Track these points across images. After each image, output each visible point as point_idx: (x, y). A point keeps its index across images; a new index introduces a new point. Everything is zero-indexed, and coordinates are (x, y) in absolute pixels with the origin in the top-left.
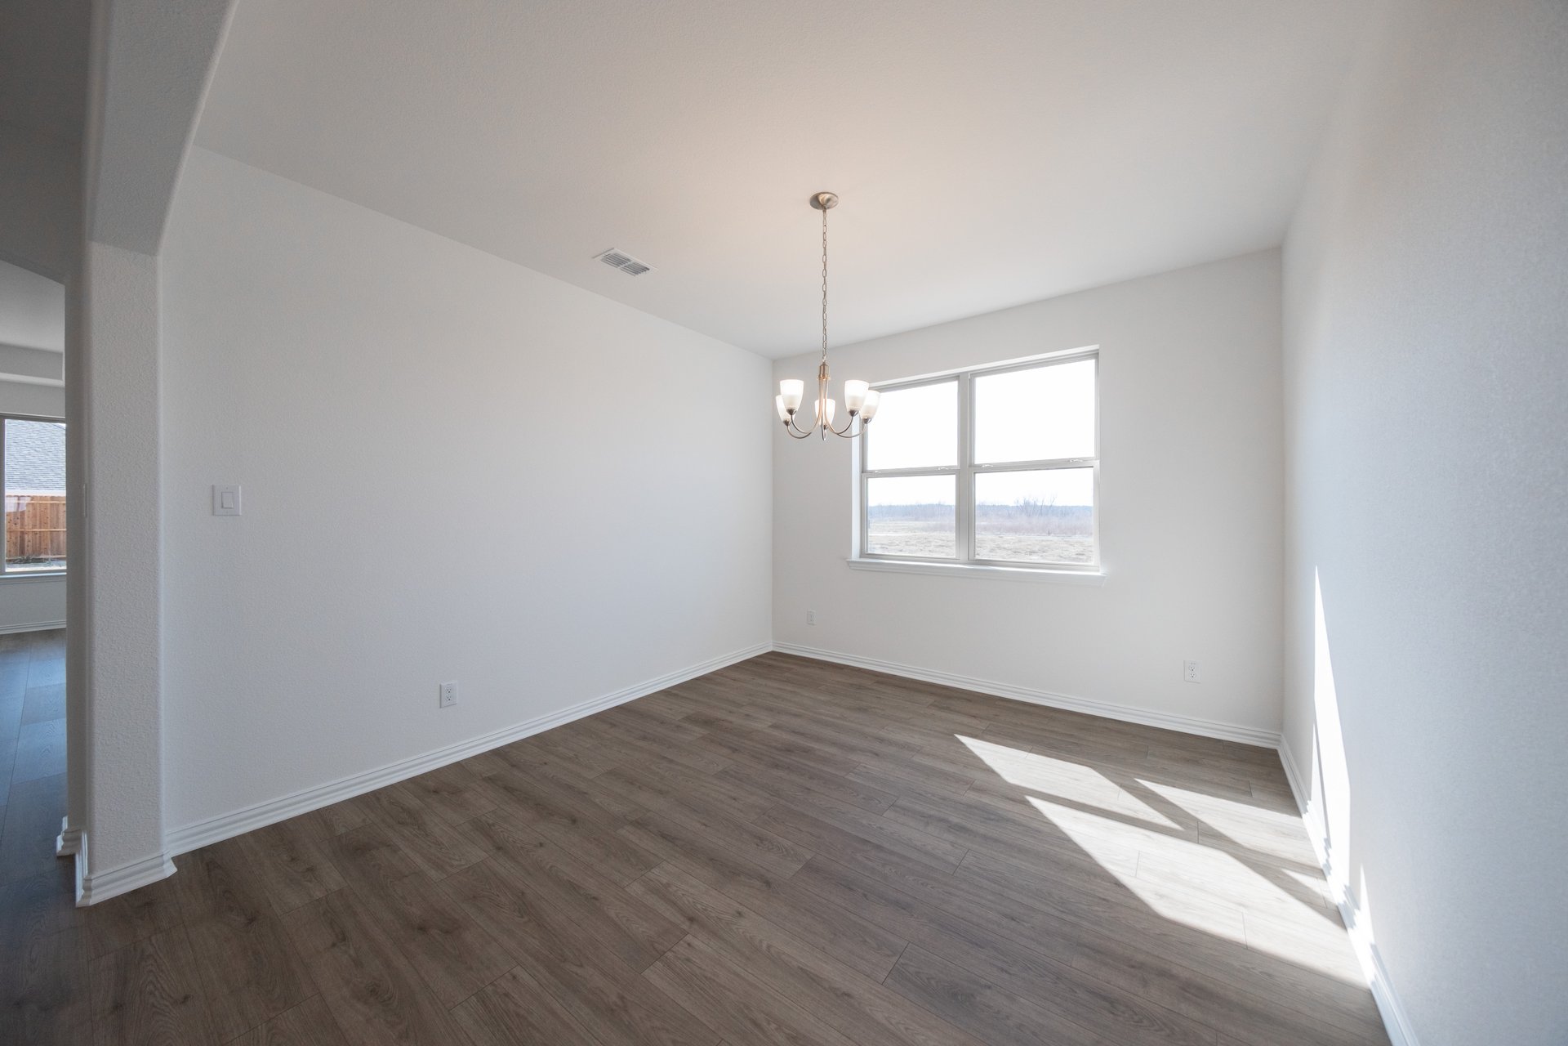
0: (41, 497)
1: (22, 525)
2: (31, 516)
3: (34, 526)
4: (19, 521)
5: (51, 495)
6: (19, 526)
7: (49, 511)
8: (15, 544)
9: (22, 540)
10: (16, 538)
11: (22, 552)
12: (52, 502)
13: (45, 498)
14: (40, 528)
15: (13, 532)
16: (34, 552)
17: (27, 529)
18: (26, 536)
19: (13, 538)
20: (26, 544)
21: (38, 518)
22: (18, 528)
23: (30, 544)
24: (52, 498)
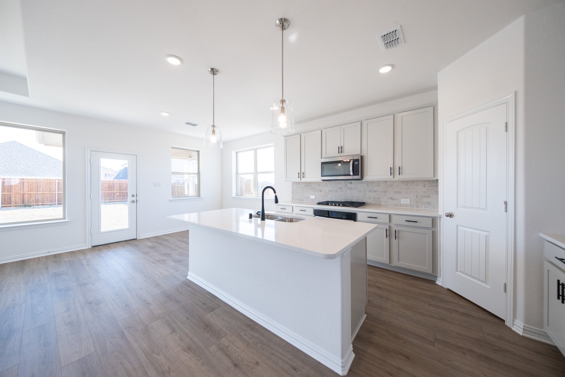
0: (31, 179)
1: (23, 190)
2: (27, 187)
3: (28, 191)
4: (22, 189)
5: (35, 178)
6: (22, 191)
7: (34, 185)
8: (20, 199)
9: (23, 197)
10: (21, 196)
11: (23, 202)
12: (35, 181)
13: (32, 179)
14: (31, 192)
15: (20, 194)
16: (28, 202)
17: (25, 192)
18: (25, 196)
19: (20, 196)
20: (25, 198)
21: (30, 188)
22: (22, 192)
23: (27, 198)
24: (36, 179)
